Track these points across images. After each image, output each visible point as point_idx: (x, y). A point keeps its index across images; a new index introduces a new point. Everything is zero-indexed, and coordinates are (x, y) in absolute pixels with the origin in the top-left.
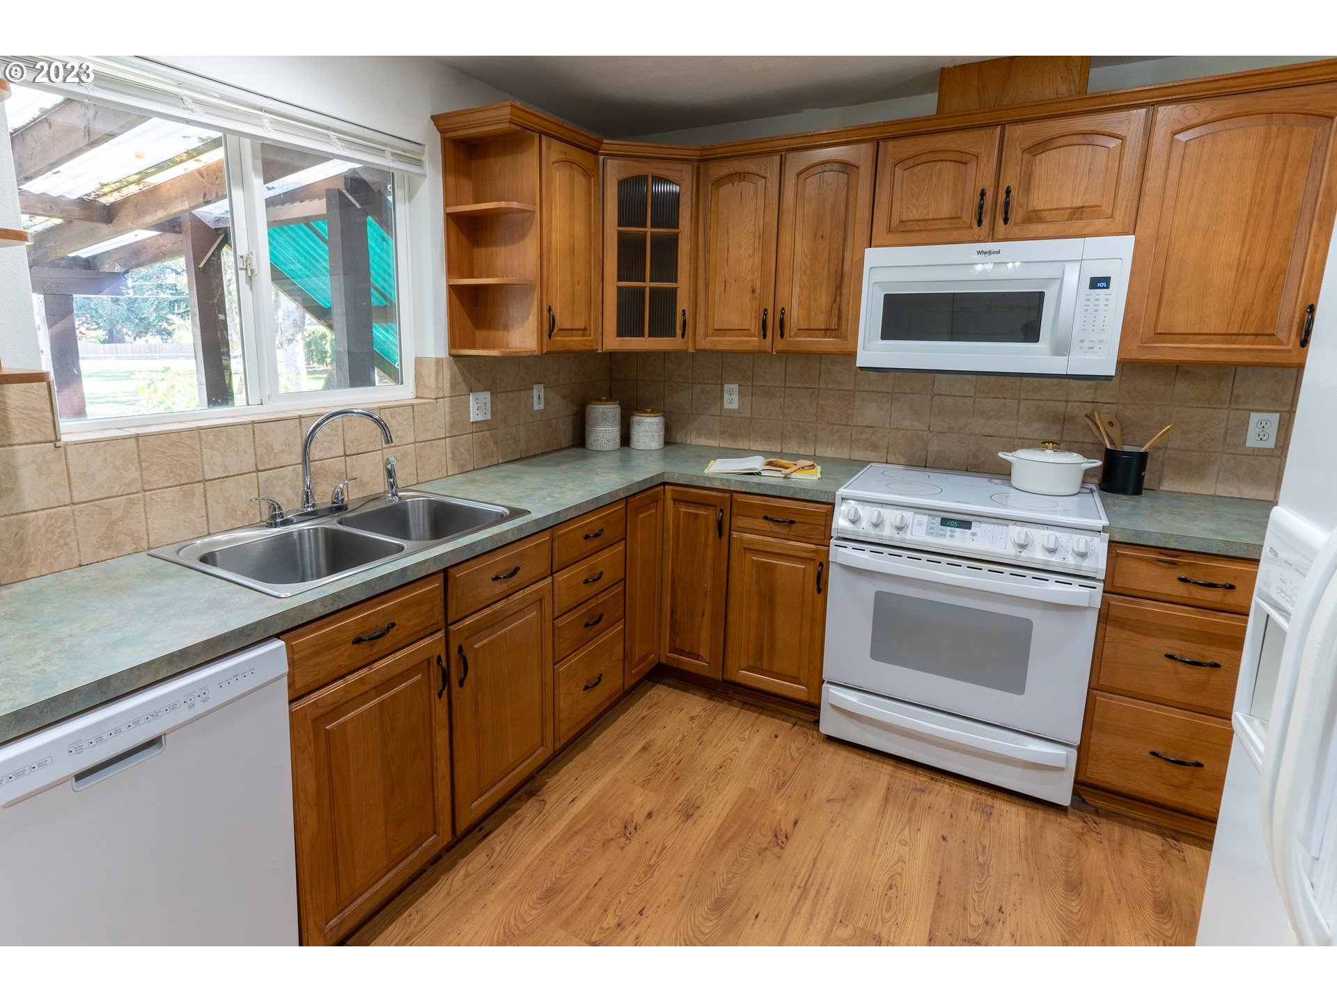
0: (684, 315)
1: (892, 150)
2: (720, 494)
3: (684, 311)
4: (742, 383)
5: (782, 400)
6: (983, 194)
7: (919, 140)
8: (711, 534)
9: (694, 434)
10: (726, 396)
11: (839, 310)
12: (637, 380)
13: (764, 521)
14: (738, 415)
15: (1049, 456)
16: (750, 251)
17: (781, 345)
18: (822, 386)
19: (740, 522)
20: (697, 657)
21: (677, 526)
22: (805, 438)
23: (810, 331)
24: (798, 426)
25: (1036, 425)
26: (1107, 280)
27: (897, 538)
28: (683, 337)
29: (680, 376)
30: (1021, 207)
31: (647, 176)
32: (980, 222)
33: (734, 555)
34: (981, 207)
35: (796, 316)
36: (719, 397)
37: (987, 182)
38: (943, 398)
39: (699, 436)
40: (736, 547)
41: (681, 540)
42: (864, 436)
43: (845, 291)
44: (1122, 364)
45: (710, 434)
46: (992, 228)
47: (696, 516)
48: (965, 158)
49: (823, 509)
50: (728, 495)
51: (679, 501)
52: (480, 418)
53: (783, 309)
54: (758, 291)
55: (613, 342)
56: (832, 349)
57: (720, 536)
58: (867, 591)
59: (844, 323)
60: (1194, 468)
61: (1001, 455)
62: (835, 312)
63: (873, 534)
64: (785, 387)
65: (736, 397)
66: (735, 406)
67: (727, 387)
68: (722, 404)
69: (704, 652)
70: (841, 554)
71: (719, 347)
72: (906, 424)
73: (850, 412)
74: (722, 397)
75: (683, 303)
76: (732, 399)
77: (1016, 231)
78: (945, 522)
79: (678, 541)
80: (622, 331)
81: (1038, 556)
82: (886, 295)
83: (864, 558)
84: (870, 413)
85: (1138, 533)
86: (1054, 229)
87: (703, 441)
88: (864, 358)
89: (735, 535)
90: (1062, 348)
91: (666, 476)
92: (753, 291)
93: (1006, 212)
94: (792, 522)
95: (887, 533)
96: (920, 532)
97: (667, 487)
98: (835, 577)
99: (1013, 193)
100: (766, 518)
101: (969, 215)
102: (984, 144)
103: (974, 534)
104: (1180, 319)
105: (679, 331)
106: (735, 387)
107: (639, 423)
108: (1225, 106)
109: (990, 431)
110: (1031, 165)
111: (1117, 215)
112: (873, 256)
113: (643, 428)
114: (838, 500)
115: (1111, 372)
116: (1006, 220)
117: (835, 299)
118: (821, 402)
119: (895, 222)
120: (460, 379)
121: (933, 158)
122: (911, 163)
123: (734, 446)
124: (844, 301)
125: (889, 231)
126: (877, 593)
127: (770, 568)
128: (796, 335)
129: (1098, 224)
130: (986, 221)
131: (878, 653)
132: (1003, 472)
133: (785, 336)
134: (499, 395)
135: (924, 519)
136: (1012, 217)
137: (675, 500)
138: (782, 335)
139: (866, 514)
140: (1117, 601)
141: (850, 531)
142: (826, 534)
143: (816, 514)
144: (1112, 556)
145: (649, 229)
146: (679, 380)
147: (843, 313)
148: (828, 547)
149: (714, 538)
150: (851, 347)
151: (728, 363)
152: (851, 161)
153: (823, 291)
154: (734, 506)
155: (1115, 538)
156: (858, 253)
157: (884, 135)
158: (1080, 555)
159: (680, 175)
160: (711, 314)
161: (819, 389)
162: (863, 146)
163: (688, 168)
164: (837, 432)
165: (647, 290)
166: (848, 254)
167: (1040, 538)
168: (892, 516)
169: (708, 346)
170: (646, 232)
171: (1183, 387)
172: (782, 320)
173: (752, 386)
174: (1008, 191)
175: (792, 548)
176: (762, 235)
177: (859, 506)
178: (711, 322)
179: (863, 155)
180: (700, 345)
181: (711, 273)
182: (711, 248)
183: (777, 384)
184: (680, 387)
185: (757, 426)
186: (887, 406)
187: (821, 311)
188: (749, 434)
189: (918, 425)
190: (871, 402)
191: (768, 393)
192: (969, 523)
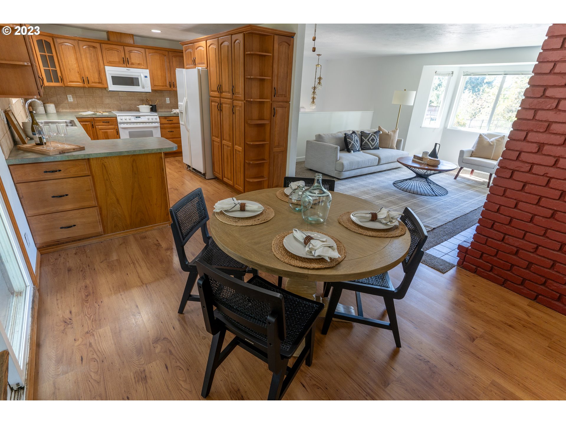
1: (104, 46)
2: (91, 119)
3: (60, 76)
4: (72, 95)
5: (85, 99)
6: (123, 58)
7: (109, 45)
8: (91, 128)
9: (61, 109)
10: (69, 98)
11: (101, 78)
14: (74, 103)
15: (144, 106)
16: (75, 62)
17: (89, 85)
18: (94, 95)
19: (97, 124)
22: (94, 108)
23: (95, 82)
25: (139, 101)
26: (147, 76)
27: (130, 121)
28: (61, 82)
29: (51, 93)
30: (130, 61)
31: (42, 40)
32: (124, 64)
33: (98, 131)
34: (123, 60)
35: (91, 79)
36: (66, 98)
37: (124, 56)
40: (97, 129)
42: (107, 106)
44: (152, 90)
45: (66, 108)
46: (126, 65)
47: (86, 124)
48: (119, 51)
49: (114, 118)
50: (93, 119)
53: (87, 77)
54: (79, 72)
55: (47, 84)
56: (103, 87)
57: (93, 128)
58: (127, 132)
59: (102, 81)
60: (161, 107)
61: (137, 107)
63: (126, 121)
64: (85, 96)
65: (72, 98)
66: (72, 101)
67: (68, 96)
68: (68, 101)
70: (120, 126)
71: (71, 85)
72: (115, 103)
75: (59, 74)
76: (70, 99)
77: (130, 66)
78: (136, 117)
80: (48, 81)
81: (151, 120)
82: (112, 76)
83: (125, 126)
84: (107, 101)
85: (161, 115)
86: (136, 66)
87: (64, 110)
88: (110, 89)
89: (97, 127)
90: (142, 88)
94: (109, 122)
95: (128, 121)
96: (133, 120)
98: (121, 131)
100: (103, 122)
101: (122, 62)
102: (121, 48)
103: (141, 119)
104: (156, 83)
106: (70, 96)
107: (48, 106)
108: (154, 51)
110: (130, 54)
111: (145, 65)
112: (106, 68)
113: (50, 107)
114: (117, 116)
115: (150, 91)
117: (99, 76)
118: (95, 99)
119: (108, 61)
121: (112, 49)
122: (108, 49)
123: (75, 111)
124: (101, 76)
125: (107, 63)
126: (129, 132)
127: (106, 132)
128: (92, 83)
129: (142, 67)
130: (125, 63)
132: (138, 110)
133: (90, 83)
135: (132, 117)
136: (129, 63)
138: (89, 83)
139: (123, 118)
140: (161, 125)
141: (122, 121)
142: (116, 123)
143: (113, 120)
144: (160, 119)
145: (47, 54)
146: (51, 94)
147: (102, 79)
148: (118, 125)
149: (92, 128)
150: (106, 86)
151: (68, 89)
152: (95, 46)
153: (96, 74)
154: (95, 121)
155: (159, 116)
156: (102, 66)
157: (101, 42)
158: (156, 119)
159: (50, 40)
160: (67, 77)
161: (94, 96)
162: (97, 44)
163: (51, 39)
164: (101, 105)
165: (51, 70)
166: (100, 67)
167: (150, 117)
168: (128, 117)
169: (69, 85)
170: (46, 55)
171: (157, 94)
172: (88, 80)
173: (76, 95)
174: (127, 59)
175: (110, 127)
176: (77, 59)
177: (121, 117)
178: (68, 79)
179: (97, 45)
180: (66, 85)
181: (65, 67)
182: (63, 60)
183: (83, 95)
184: (53, 96)
185: (80, 105)
186: (110, 99)
187: (97, 79)
188: (78, 108)
189: (118, 103)
190: (107, 98)
191: (81, 97)
192: (140, 117)
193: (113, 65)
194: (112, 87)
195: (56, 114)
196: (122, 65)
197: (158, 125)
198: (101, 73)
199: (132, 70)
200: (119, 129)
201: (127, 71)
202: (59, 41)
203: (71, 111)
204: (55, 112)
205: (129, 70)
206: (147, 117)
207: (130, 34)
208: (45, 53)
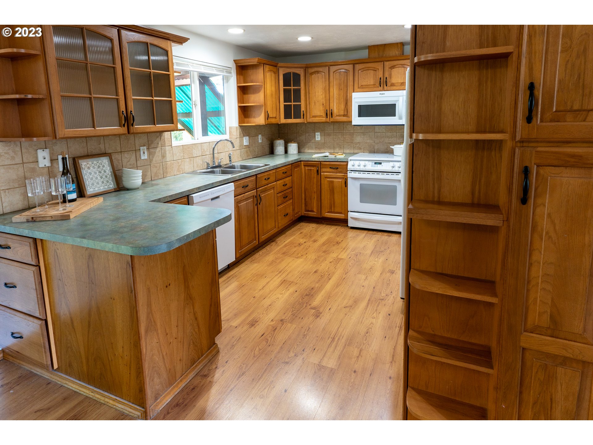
0: (303, 112)
1: (358, 67)
2: (317, 162)
3: (303, 111)
4: (321, 132)
5: (333, 137)
6: (380, 79)
7: (364, 64)
8: (315, 175)
9: (307, 149)
10: (316, 136)
11: (347, 109)
12: (288, 133)
13: (330, 169)
14: (321, 142)
16: (322, 93)
17: (332, 120)
19: (323, 170)
20: (313, 211)
21: (305, 173)
22: (341, 148)
23: (339, 115)
24: (338, 144)
27: (364, 169)
28: (303, 119)
29: (302, 131)
30: (390, 82)
31: (291, 73)
32: (380, 86)
33: (322, 180)
34: (380, 82)
35: (335, 111)
37: (381, 76)
38: (377, 133)
39: (309, 149)
40: (322, 177)
41: (307, 177)
42: (357, 146)
43: (348, 104)
45: (312, 149)
46: (383, 88)
47: (311, 170)
48: (376, 69)
49: (345, 163)
50: (319, 162)
51: (305, 166)
52: (246, 144)
53: (332, 110)
54: (324, 104)
55: (283, 121)
56: (346, 120)
57: (318, 174)
58: (358, 184)
59: (348, 113)
61: (391, 147)
62: (346, 110)
63: (358, 168)
64: (334, 133)
65: (319, 137)
66: (319, 139)
67: (316, 133)
68: (315, 139)
69: (315, 210)
70: (350, 175)
71: (314, 121)
72: (368, 141)
73: (353, 139)
74: (315, 137)
75: (303, 109)
77: (389, 88)
78: (375, 163)
79: (306, 178)
80: (286, 117)
81: (396, 169)
82: (358, 105)
83: (357, 175)
84: (358, 139)
86: (398, 88)
87: (310, 151)
88: (354, 123)
89: (322, 174)
90: (401, 118)
91: (301, 159)
92: (323, 105)
93: (386, 83)
94: (337, 168)
95: (362, 168)
96: (370, 166)
97: (302, 162)
98: (349, 181)
99: (388, 79)
100: (330, 168)
101: (378, 84)
102: (379, 66)
103: (382, 166)
105: (302, 117)
106: (319, 133)
107: (290, 146)
109: (390, 142)
110: (391, 71)
112: (354, 95)
113: (291, 147)
114: (349, 160)
117: (346, 107)
118: (345, 136)
119: (360, 86)
120: (241, 133)
121: (368, 69)
122: (363, 70)
124: (348, 107)
125: (358, 88)
126: (361, 184)
127: (332, 182)
128: (336, 117)
130: (382, 86)
131: (362, 201)
133: (333, 117)
134: (251, 138)
135: (370, 163)
136: (388, 84)
137: (304, 166)
139: (357, 163)
141: (353, 168)
142: (346, 170)
143: (344, 165)
145: (292, 88)
146: (301, 132)
148: (347, 174)
149: (316, 175)
150: (349, 120)
151: (316, 126)
152: (348, 69)
153: (343, 105)
154: (321, 165)
156: (349, 95)
157: (356, 63)
159: (301, 72)
160: (311, 112)
161: (344, 133)
162: (350, 65)
163: (303, 70)
164: (350, 145)
165: (292, 105)
166: (347, 94)
167: (397, 165)
168: (362, 163)
169: (311, 121)
170: (291, 89)
172: (332, 113)
173: (324, 133)
174: (386, 78)
175: (338, 175)
176: (325, 89)
177: (354, 162)
178: (311, 114)
179: (350, 67)
180: (308, 121)
181: (311, 100)
182: (311, 92)
183: (331, 132)
184: (302, 134)
185: (326, 145)
186: (363, 136)
187: (342, 110)
188: (324, 147)
189: (371, 141)
190: (358, 136)
191: (329, 135)
192: (381, 163)
193: (365, 91)
194: (357, 120)
196: (377, 88)
198: (347, 102)
199: (387, 93)
200: (348, 178)
201: (381, 95)
202: (311, 70)
204: (296, 152)
205: (383, 94)
206: (391, 164)
207: (397, 43)
208: (291, 87)
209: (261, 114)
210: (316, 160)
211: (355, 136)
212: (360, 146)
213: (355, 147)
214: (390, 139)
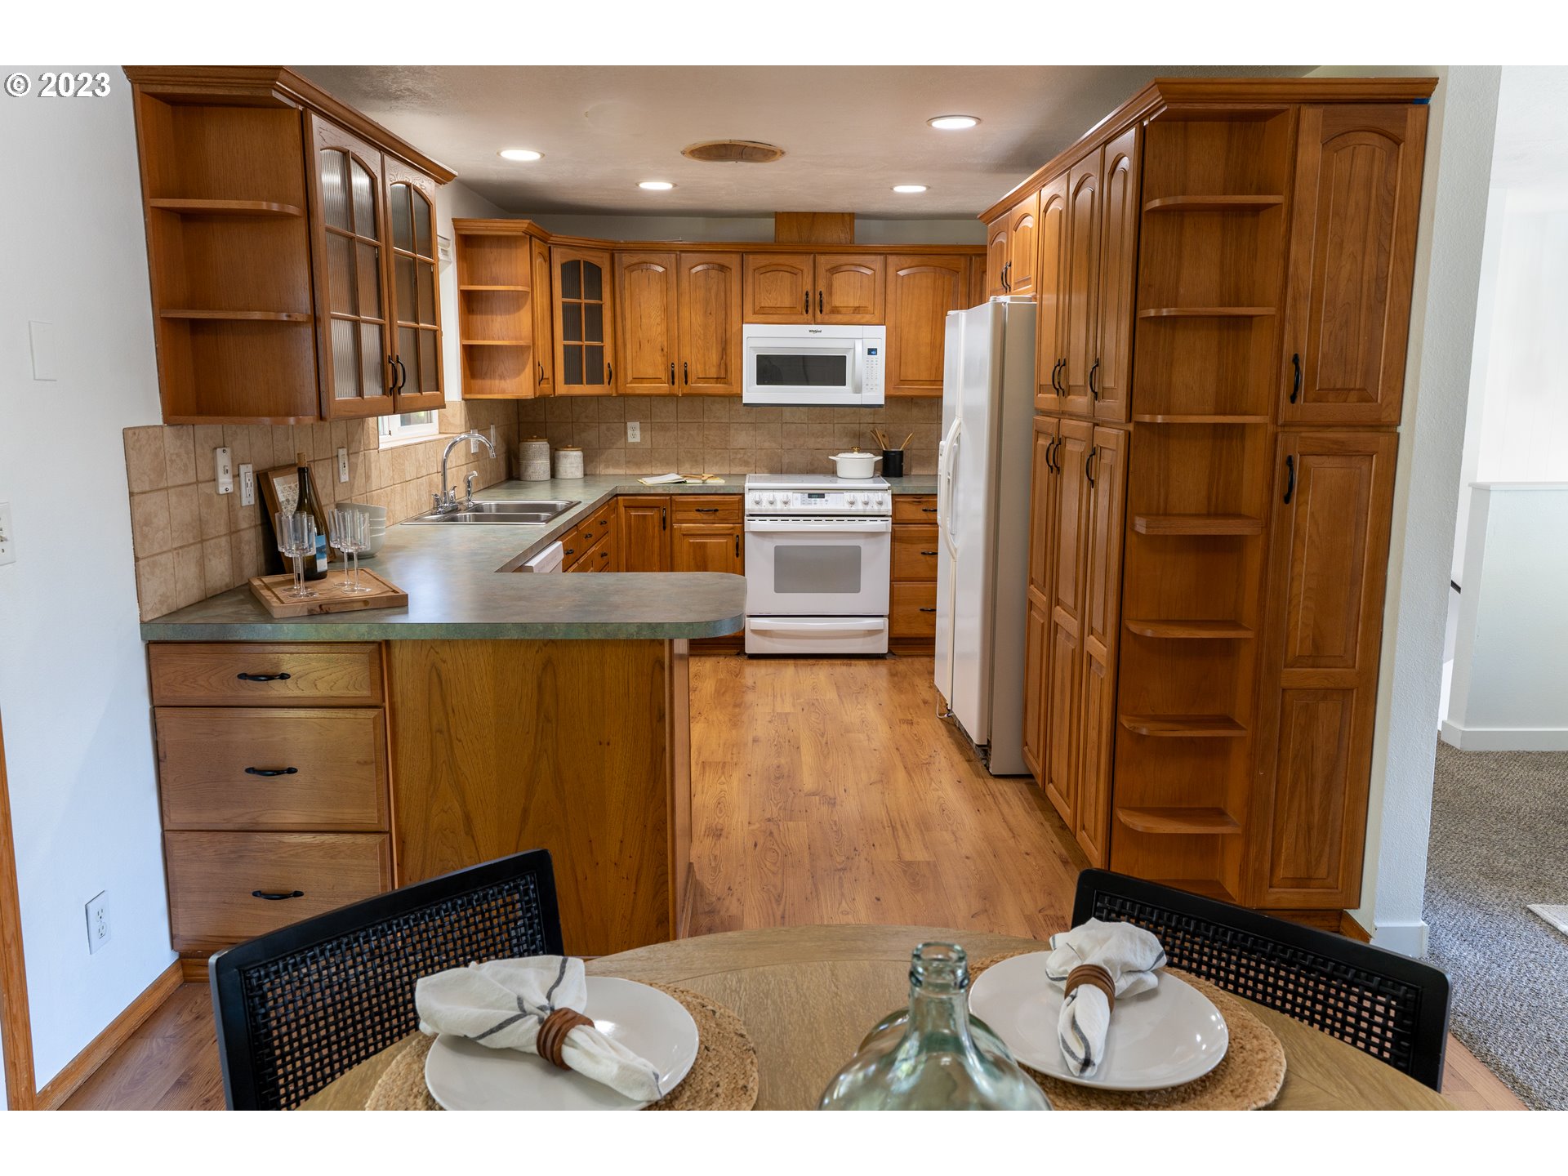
0: (609, 367)
1: (753, 261)
2: (662, 498)
3: (609, 364)
4: (642, 421)
5: (675, 433)
6: (807, 294)
7: (768, 256)
8: (657, 529)
10: (630, 432)
11: (726, 365)
12: (546, 423)
13: (697, 513)
14: (642, 447)
15: (856, 455)
16: (658, 320)
17: (686, 390)
18: (706, 420)
19: (680, 516)
21: (629, 527)
22: (696, 461)
23: (706, 379)
24: (689, 452)
25: (845, 440)
26: (876, 350)
27: (785, 510)
28: (609, 384)
29: (586, 417)
30: (828, 303)
31: (579, 261)
32: (807, 312)
33: (676, 541)
34: (807, 301)
35: (696, 370)
36: (623, 432)
37: (808, 287)
38: (788, 425)
39: (607, 466)
40: (677, 534)
41: (633, 537)
42: (739, 456)
43: (728, 352)
44: (887, 397)
45: (617, 464)
46: (814, 316)
47: (644, 517)
48: (795, 271)
49: (736, 498)
50: (668, 498)
51: (629, 507)
53: (686, 363)
54: (665, 350)
55: (562, 389)
56: (721, 392)
57: (664, 528)
58: (769, 546)
59: (729, 375)
61: (830, 457)
62: (723, 366)
63: (770, 509)
64: (677, 423)
65: (638, 432)
66: (638, 439)
67: (629, 424)
68: (626, 439)
70: (752, 525)
71: (638, 392)
72: (767, 445)
73: (728, 438)
74: (625, 433)
75: (608, 358)
76: (634, 433)
77: (827, 318)
78: (810, 496)
79: (630, 538)
80: (567, 381)
81: (859, 508)
82: (758, 356)
83: (767, 525)
84: (742, 438)
86: (846, 318)
87: (611, 471)
88: (747, 399)
89: (675, 526)
90: (858, 389)
91: (618, 489)
92: (662, 350)
93: (821, 307)
94: (716, 510)
95: (779, 508)
96: (798, 504)
97: (619, 498)
98: (750, 542)
99: (823, 295)
100: (698, 510)
101: (800, 307)
102: (804, 263)
103: (827, 501)
104: (911, 372)
105: (606, 380)
106: (637, 424)
107: (563, 456)
108: (917, 260)
109: (819, 446)
110: (831, 279)
111: (876, 312)
112: (748, 329)
114: (747, 490)
115: (882, 402)
116: (821, 311)
117: (722, 359)
118: (706, 432)
119: (757, 308)
120: (467, 417)
121: (776, 269)
122: (763, 270)
124: (728, 359)
125: (754, 313)
126: (776, 548)
127: (703, 545)
128: (696, 383)
129: (868, 317)
130: (810, 311)
131: (779, 588)
132: (831, 471)
133: (689, 382)
134: (480, 432)
135: (798, 495)
136: (824, 309)
137: (625, 507)
138: (686, 382)
139: (766, 496)
140: (898, 528)
141: (756, 509)
142: (740, 515)
143: (733, 502)
144: (894, 503)
145: (584, 301)
146: (586, 420)
147: (729, 366)
148: (743, 523)
149: (659, 531)
150: (735, 390)
151: (629, 405)
152: (726, 264)
153: (714, 351)
154: (674, 505)
155: (894, 493)
156: (735, 329)
157: (746, 250)
158: (880, 503)
159: (602, 261)
160: (629, 366)
161: (704, 423)
162: (733, 256)
163: (607, 256)
164: (720, 454)
165: (584, 348)
166: (728, 327)
167: (860, 497)
168: (780, 496)
169: (629, 391)
170: (580, 304)
171: (915, 412)
172: (686, 372)
173: (651, 423)
174: (821, 294)
175: (717, 529)
176: (666, 309)
177: (760, 493)
178: (629, 372)
179: (733, 261)
180: (621, 391)
181: (628, 336)
182: (628, 315)
183: (671, 420)
184: (588, 426)
185: (657, 455)
186: (753, 433)
187: (714, 366)
188: (651, 462)
189: (774, 445)
190: (742, 431)
191: (664, 428)
192: (824, 495)
193: (770, 321)
194: (754, 393)
195: (581, 483)
196: (799, 317)
197: (885, 525)
198: (728, 346)
199: (828, 331)
200: (747, 536)
201: (812, 335)
202: (627, 259)
203: (629, 472)
204: (579, 474)
205: (816, 332)
206: (848, 496)
207: (843, 214)
208: (580, 298)
209: (524, 369)
210: (660, 491)
211: (732, 432)
212: (746, 457)
213: (734, 459)
214: (819, 440)
